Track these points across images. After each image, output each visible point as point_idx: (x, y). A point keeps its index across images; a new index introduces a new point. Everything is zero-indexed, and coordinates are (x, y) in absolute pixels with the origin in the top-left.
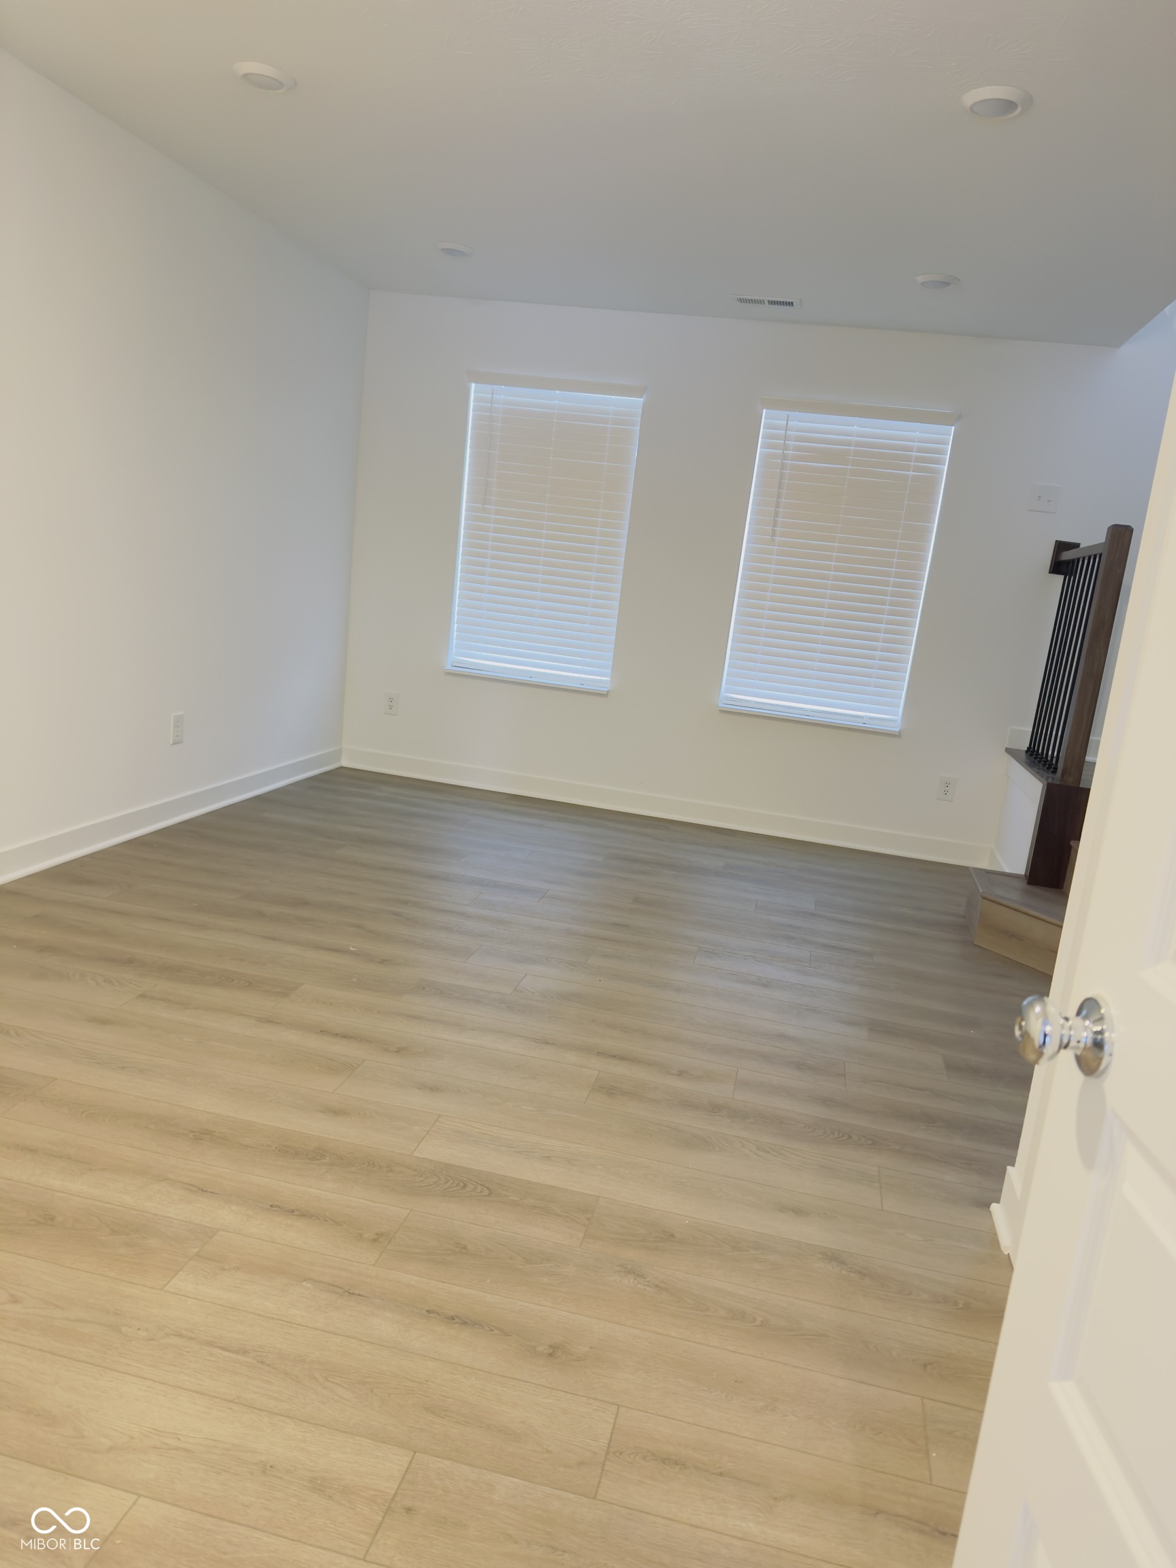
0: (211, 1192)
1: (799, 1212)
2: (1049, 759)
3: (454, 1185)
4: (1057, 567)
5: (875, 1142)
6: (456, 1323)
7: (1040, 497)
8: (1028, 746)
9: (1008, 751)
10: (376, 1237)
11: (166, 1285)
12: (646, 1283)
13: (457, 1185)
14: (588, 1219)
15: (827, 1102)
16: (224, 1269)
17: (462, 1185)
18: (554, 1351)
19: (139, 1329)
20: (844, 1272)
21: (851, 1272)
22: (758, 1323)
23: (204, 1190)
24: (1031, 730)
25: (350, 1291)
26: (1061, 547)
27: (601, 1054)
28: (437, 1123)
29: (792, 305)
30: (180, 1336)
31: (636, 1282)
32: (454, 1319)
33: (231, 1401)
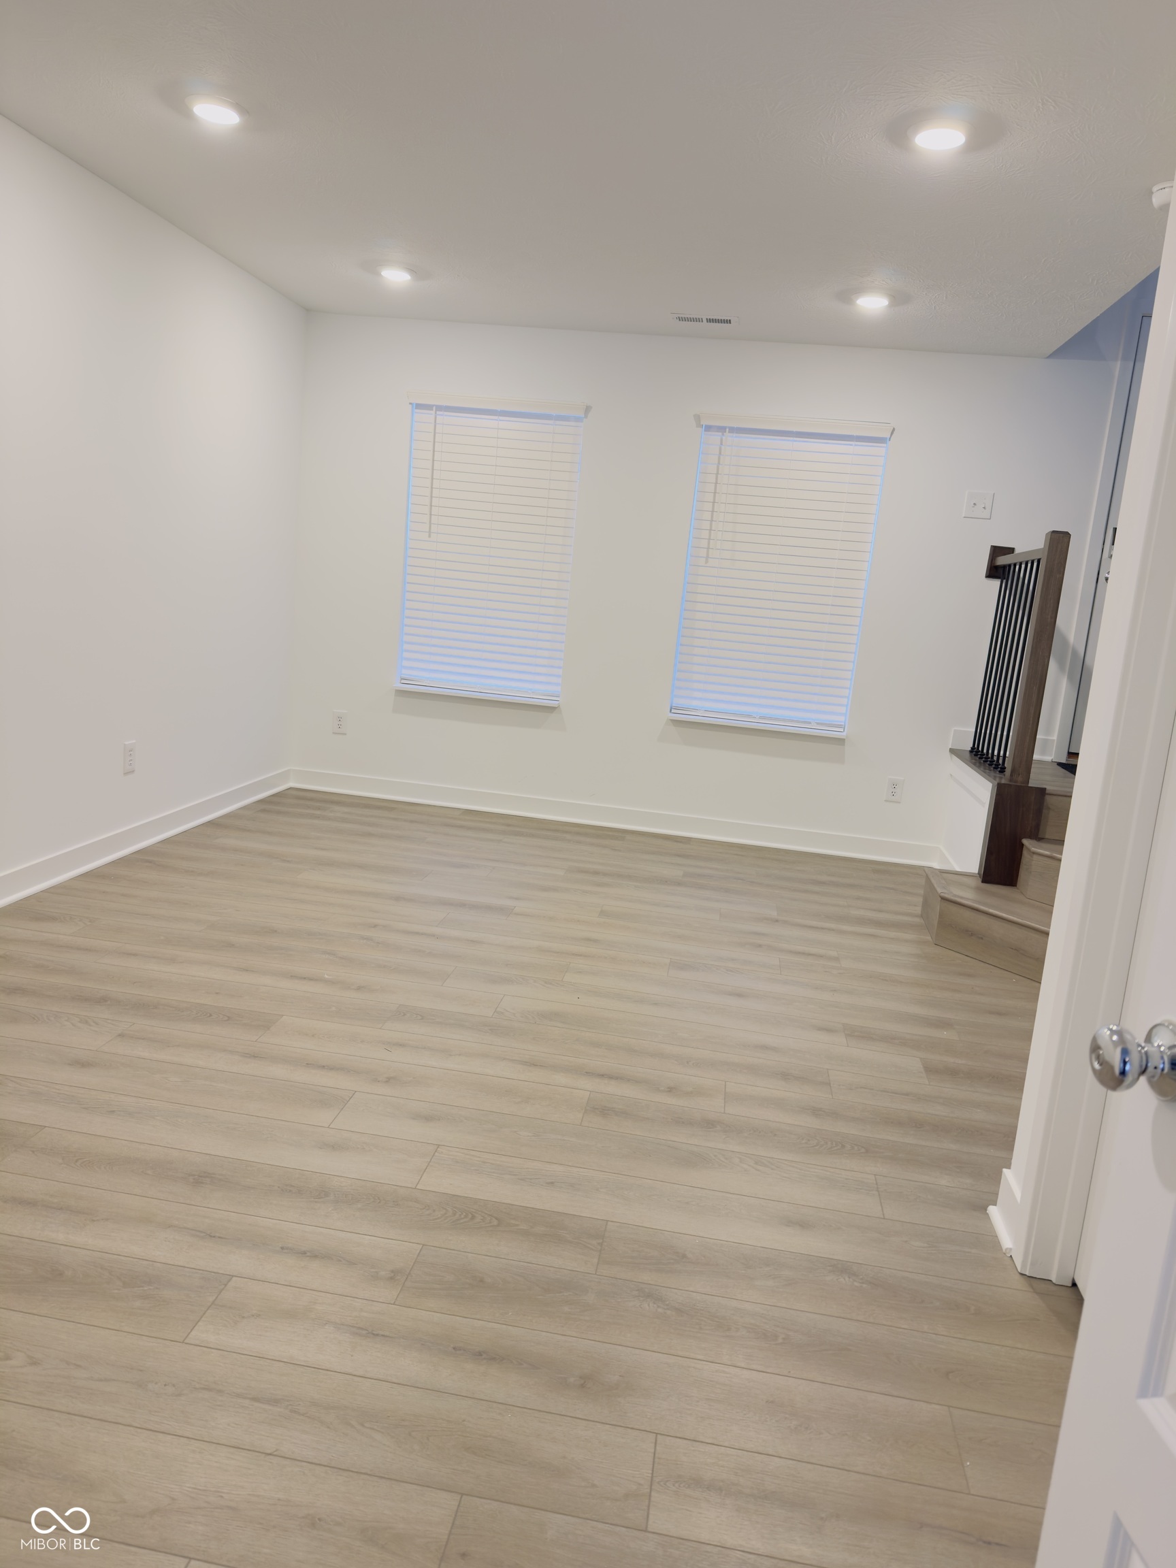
0: (219, 1237)
1: (803, 1225)
2: (995, 758)
3: (463, 1216)
4: (994, 571)
5: (868, 1151)
6: (485, 1359)
7: (975, 504)
8: (972, 746)
9: (952, 751)
10: (392, 1275)
11: (186, 1337)
12: (666, 1307)
13: (466, 1217)
14: (601, 1244)
15: (816, 1112)
16: (243, 1317)
17: (470, 1216)
18: (585, 1382)
19: (165, 1385)
20: (856, 1284)
21: (863, 1283)
22: (780, 1340)
23: (212, 1235)
24: (974, 730)
25: (374, 1332)
26: (997, 551)
27: (590, 1074)
28: (436, 1154)
29: (730, 323)
30: (209, 1389)
31: (655, 1305)
32: (481, 1355)
33: (270, 1454)
